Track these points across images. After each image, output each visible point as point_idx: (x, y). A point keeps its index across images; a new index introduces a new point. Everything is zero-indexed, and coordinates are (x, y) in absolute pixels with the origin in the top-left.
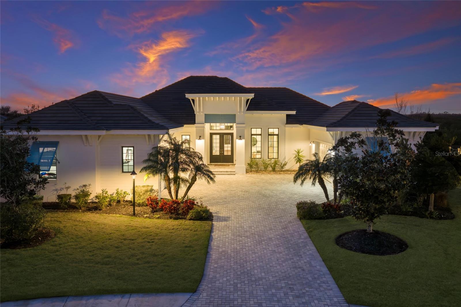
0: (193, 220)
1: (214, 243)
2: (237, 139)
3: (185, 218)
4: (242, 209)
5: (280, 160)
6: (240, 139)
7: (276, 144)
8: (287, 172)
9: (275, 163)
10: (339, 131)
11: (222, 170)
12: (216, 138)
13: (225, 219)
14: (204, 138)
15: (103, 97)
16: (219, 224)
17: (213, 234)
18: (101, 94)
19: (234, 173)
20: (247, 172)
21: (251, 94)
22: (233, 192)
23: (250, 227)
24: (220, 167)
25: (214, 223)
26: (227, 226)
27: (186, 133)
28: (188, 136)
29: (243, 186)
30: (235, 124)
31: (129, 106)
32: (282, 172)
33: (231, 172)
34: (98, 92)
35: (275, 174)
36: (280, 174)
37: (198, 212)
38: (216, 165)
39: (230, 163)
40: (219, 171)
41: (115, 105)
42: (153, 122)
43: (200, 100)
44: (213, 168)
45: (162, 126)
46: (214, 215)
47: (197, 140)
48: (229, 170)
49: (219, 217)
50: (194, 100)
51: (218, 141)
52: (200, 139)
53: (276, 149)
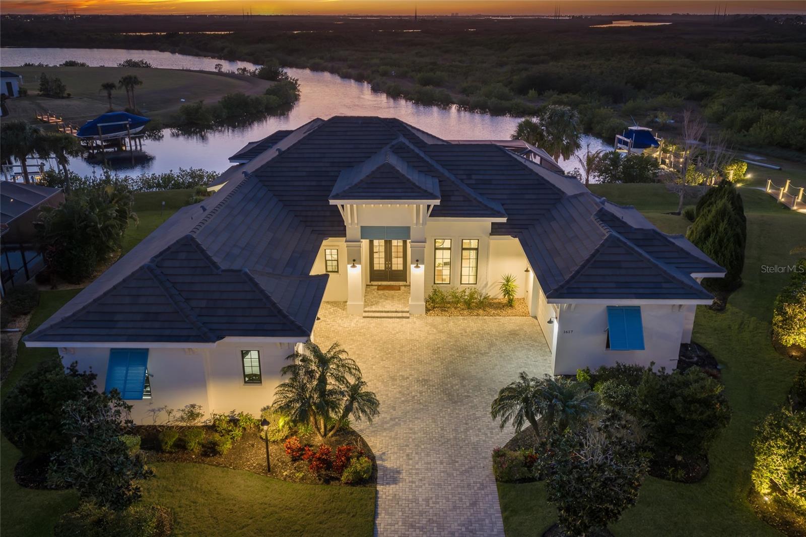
0: (351, 485)
2: (412, 263)
3: (339, 479)
4: (417, 445)
5: (479, 287)
6: (417, 267)
7: (473, 263)
8: (487, 309)
9: (471, 296)
10: (566, 303)
11: (388, 305)
12: (379, 244)
13: (393, 477)
14: (360, 263)
15: (203, 251)
16: (385, 491)
17: (378, 521)
18: (198, 245)
19: (408, 315)
20: (428, 310)
21: (435, 198)
22: (405, 384)
23: (427, 500)
24: (386, 292)
25: (379, 488)
26: (396, 498)
27: (331, 247)
28: (334, 252)
29: (420, 362)
30: (408, 241)
31: (246, 274)
32: (481, 312)
33: (402, 312)
34: (193, 239)
35: (470, 315)
36: (478, 315)
37: (356, 473)
38: (379, 286)
39: (401, 283)
40: (384, 309)
41: (223, 271)
42: (285, 317)
43: (352, 206)
44: (375, 297)
45: (299, 328)
46: (378, 462)
47: (349, 266)
48: (400, 307)
49: (385, 469)
50: (343, 206)
51: (382, 249)
52: (354, 266)
53: (473, 273)
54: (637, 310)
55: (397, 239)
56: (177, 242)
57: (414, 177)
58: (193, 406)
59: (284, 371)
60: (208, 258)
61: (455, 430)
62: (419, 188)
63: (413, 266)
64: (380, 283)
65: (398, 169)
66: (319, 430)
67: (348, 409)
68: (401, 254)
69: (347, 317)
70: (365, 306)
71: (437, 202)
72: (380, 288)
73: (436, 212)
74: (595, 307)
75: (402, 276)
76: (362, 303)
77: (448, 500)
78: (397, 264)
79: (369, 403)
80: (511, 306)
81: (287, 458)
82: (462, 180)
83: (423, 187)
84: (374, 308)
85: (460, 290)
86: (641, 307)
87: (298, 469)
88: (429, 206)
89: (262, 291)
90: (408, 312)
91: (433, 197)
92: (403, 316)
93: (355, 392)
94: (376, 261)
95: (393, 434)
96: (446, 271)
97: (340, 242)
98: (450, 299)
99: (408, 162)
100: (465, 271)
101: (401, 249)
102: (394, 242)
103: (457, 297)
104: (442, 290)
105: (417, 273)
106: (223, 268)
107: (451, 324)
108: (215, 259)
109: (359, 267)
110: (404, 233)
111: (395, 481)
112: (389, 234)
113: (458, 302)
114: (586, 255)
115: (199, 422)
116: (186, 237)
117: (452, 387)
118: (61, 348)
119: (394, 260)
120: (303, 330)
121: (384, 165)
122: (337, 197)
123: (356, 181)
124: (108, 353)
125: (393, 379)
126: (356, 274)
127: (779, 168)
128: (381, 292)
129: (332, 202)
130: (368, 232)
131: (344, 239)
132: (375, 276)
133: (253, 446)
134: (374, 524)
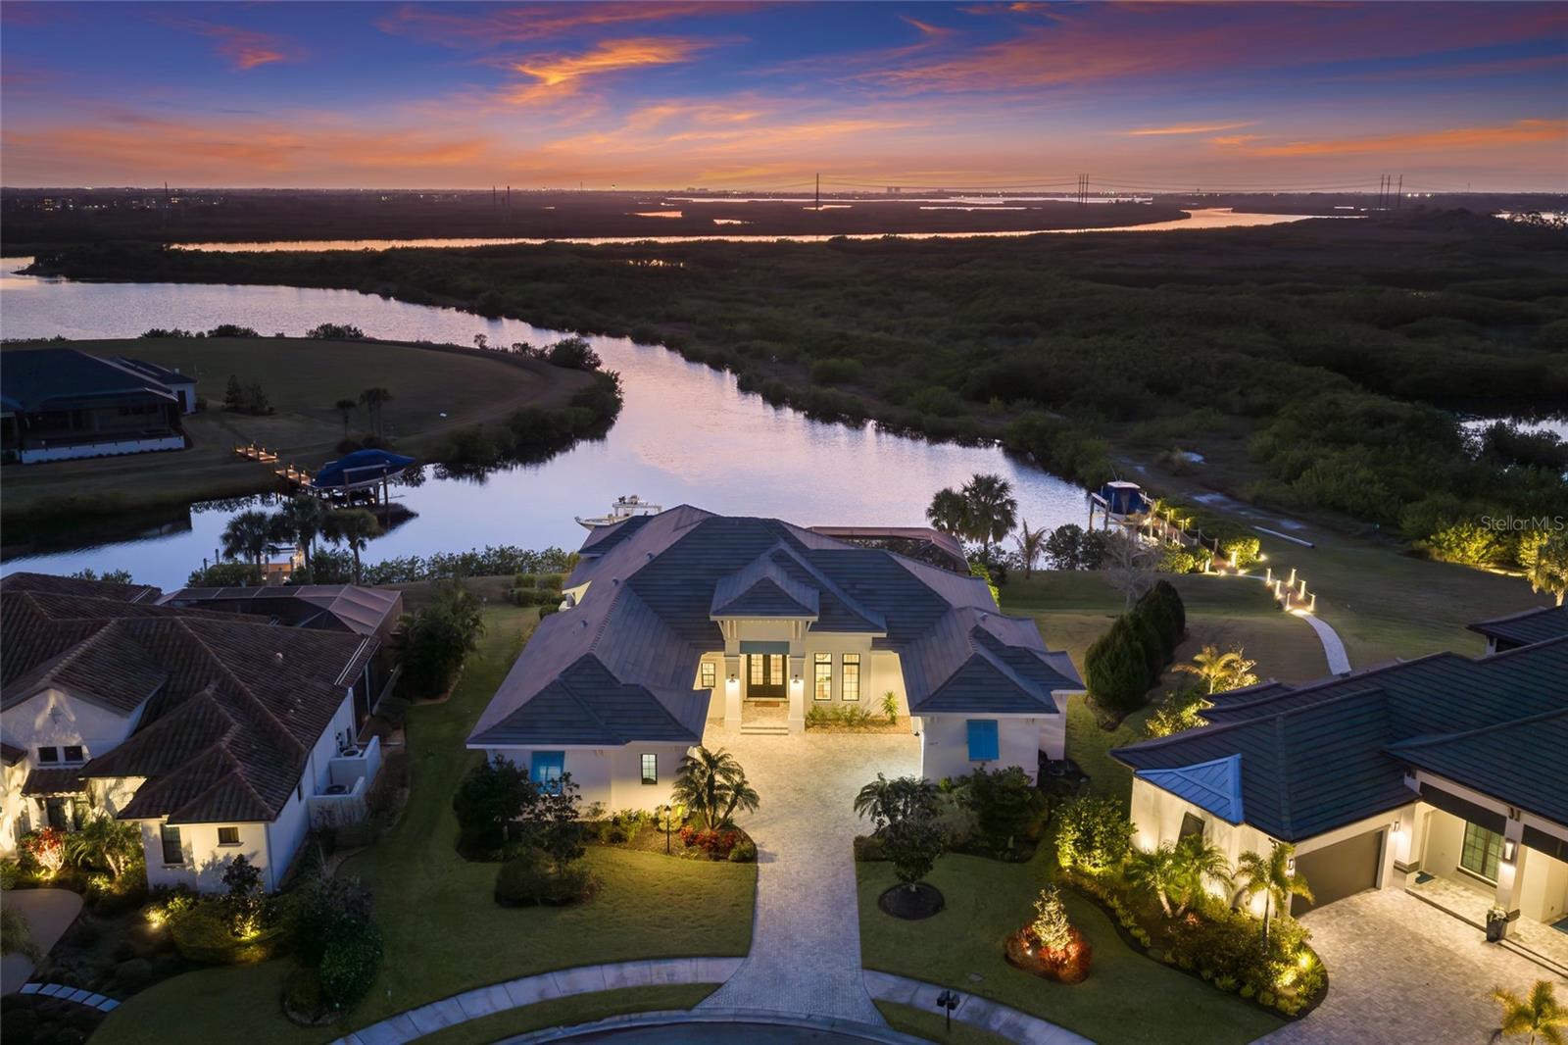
0: (737, 861)
1: (760, 898)
2: (791, 678)
3: (726, 858)
4: (792, 838)
5: (861, 704)
6: (796, 682)
7: (855, 677)
8: (870, 727)
9: (852, 712)
10: (929, 715)
11: (767, 722)
12: (757, 659)
13: (771, 858)
14: (738, 678)
15: (604, 668)
16: (763, 867)
17: (759, 884)
18: (599, 662)
19: (786, 731)
20: (807, 727)
21: (813, 614)
22: (783, 792)
23: (798, 873)
24: (764, 709)
25: (759, 865)
26: (773, 871)
27: (708, 661)
28: (711, 666)
29: (799, 775)
30: (788, 656)
31: (643, 688)
32: (862, 728)
33: (781, 729)
34: (594, 657)
35: (851, 732)
36: (859, 732)
37: (741, 852)
38: (756, 702)
39: (780, 699)
40: (761, 726)
41: (624, 685)
42: (680, 725)
43: (732, 622)
44: (753, 714)
45: (693, 734)
46: (758, 848)
47: (728, 681)
48: (779, 724)
49: (765, 853)
50: (722, 622)
51: (761, 663)
52: (732, 681)
53: (854, 687)
54: (994, 723)
55: (777, 653)
56: (581, 659)
57: (794, 590)
58: (598, 803)
59: (680, 771)
60: (609, 673)
61: (826, 827)
62: (798, 604)
63: (792, 681)
64: (758, 699)
65: (778, 583)
66: (708, 822)
67: (734, 803)
68: (781, 668)
69: (724, 734)
70: (742, 723)
71: (816, 618)
72: (757, 704)
73: (815, 627)
74: (958, 720)
75: (780, 691)
76: (740, 719)
77: (815, 872)
78: (776, 679)
79: (751, 798)
80: (894, 723)
81: (682, 843)
82: (845, 590)
83: (803, 603)
84: (752, 725)
85: (841, 706)
86: (999, 724)
87: (692, 851)
88: (807, 623)
89: (658, 703)
90: (786, 729)
91: (811, 613)
92: (782, 732)
93: (739, 789)
94: (753, 675)
95: (771, 830)
96: (827, 687)
97: (719, 657)
98: (830, 716)
99: (788, 572)
100: (846, 687)
101: (780, 663)
102: (773, 656)
103: (838, 714)
104: (824, 707)
105: (796, 689)
106: (623, 683)
107: (831, 740)
108: (615, 674)
109: (737, 681)
110: (783, 648)
111: (772, 861)
112: (767, 648)
113: (838, 719)
114: (951, 672)
115: (601, 818)
116: (587, 655)
117: (826, 795)
118: (489, 750)
119: (773, 675)
120: (696, 738)
121: (763, 580)
122: (717, 613)
123: (735, 596)
124: (530, 755)
125: (771, 789)
126: (734, 689)
127: (1310, 544)
128: (759, 709)
129: (713, 618)
130: (747, 648)
131: (723, 653)
132: (753, 691)
133: (651, 835)
134: (756, 887)
